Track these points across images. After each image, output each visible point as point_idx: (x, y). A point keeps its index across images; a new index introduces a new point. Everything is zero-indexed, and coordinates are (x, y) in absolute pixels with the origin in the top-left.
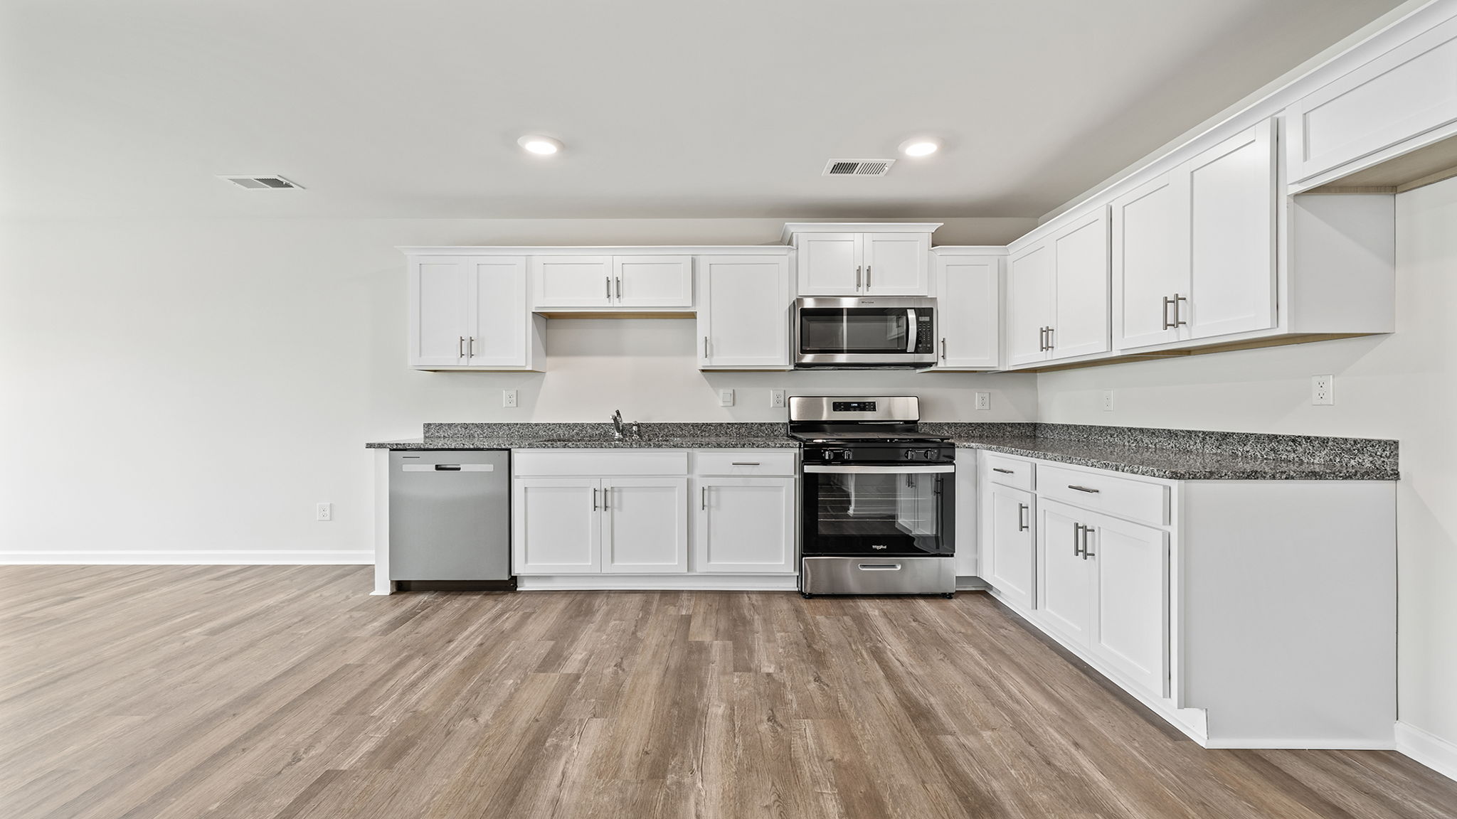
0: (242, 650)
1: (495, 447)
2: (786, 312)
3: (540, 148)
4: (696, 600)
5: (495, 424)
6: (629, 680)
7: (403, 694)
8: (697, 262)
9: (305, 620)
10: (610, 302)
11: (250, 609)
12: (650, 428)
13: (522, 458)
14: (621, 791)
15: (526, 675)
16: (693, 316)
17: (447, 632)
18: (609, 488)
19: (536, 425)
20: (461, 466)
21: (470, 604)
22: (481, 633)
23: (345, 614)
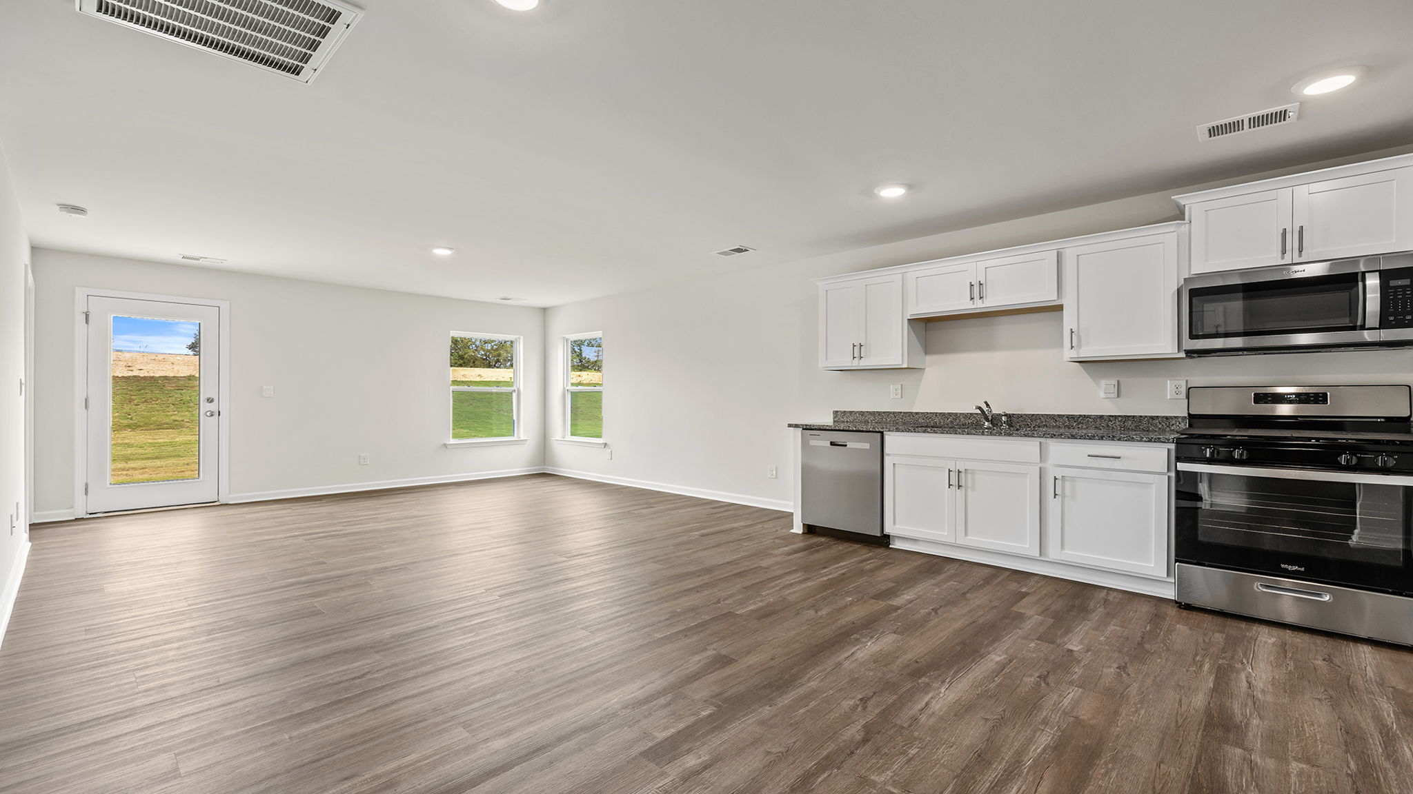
0: (713, 547)
1: (871, 429)
2: (1173, 294)
3: (892, 193)
4: (1045, 584)
5: (884, 412)
6: (937, 620)
7: (784, 588)
8: (1061, 254)
9: (749, 538)
10: (974, 304)
11: (723, 528)
12: (1021, 419)
13: (892, 439)
14: (884, 673)
15: (862, 598)
16: (1060, 308)
17: (827, 562)
18: (963, 470)
19: (917, 413)
20: (848, 444)
21: (850, 549)
22: (847, 568)
23: (771, 539)
